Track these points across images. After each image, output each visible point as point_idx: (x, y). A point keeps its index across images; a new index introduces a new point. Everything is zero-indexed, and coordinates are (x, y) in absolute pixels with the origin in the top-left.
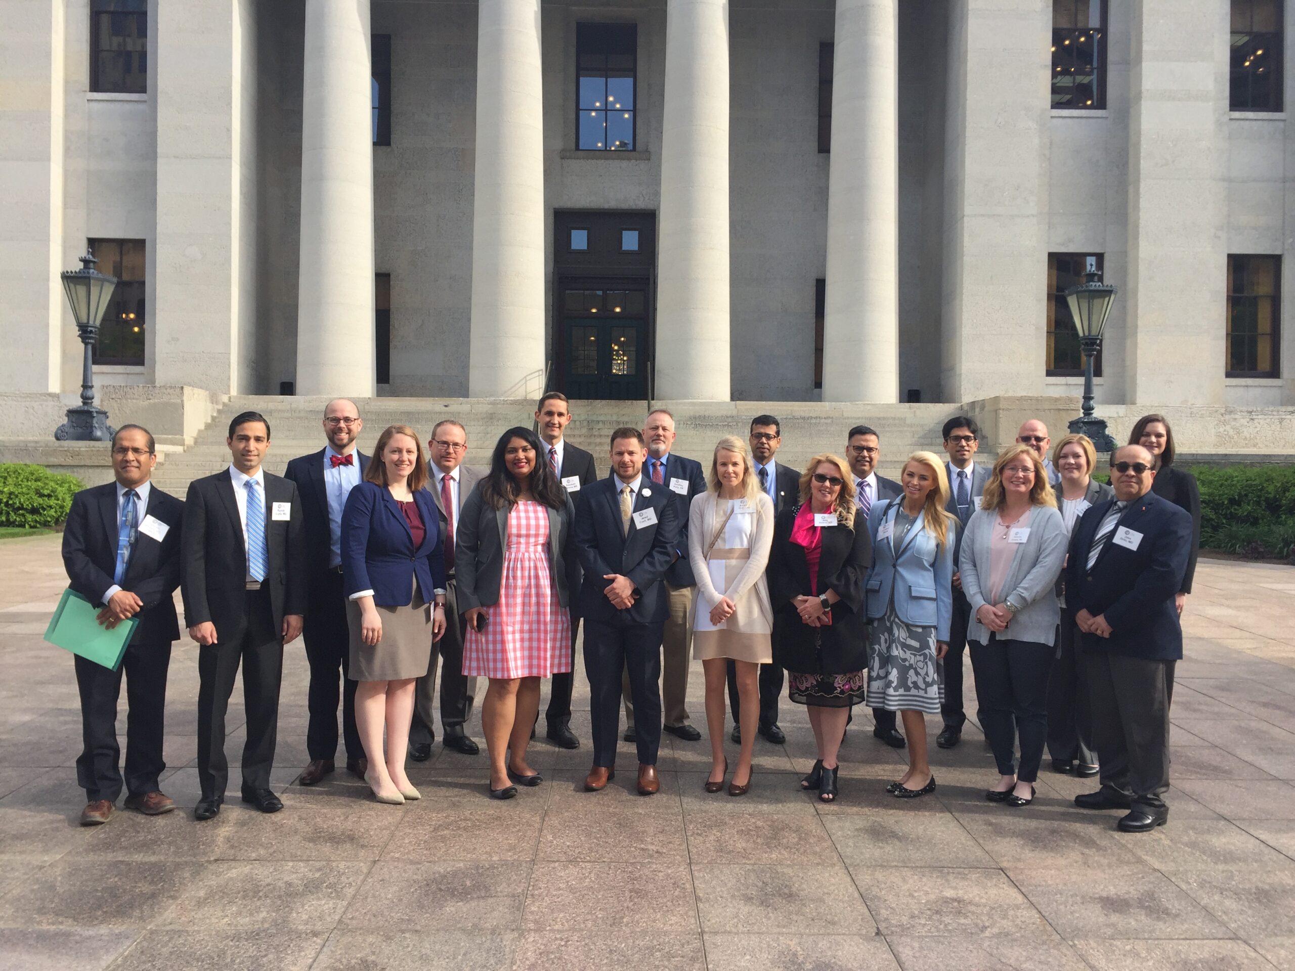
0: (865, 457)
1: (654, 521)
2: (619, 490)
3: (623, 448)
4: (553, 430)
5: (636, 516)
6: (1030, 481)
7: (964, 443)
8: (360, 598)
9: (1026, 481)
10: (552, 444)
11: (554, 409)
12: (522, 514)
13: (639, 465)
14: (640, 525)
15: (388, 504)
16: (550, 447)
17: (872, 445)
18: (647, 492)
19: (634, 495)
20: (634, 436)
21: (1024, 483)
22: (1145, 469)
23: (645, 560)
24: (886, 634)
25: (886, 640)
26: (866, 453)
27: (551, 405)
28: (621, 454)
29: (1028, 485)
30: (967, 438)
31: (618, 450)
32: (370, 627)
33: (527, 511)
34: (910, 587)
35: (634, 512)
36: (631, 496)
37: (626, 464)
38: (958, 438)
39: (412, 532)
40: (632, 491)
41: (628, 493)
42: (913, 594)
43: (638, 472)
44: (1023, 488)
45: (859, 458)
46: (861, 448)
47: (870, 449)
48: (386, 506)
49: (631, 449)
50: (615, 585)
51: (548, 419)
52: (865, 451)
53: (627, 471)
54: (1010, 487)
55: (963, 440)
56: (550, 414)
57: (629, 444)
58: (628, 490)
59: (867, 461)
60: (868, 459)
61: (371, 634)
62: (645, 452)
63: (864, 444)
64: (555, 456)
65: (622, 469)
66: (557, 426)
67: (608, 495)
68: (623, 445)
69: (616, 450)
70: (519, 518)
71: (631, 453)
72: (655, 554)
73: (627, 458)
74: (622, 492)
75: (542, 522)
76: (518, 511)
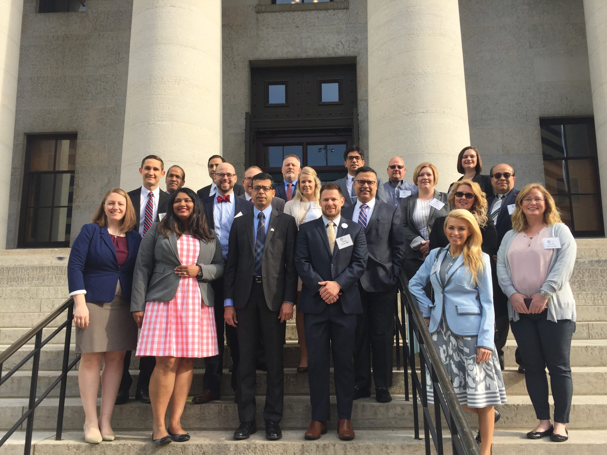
0: (366, 188)
1: (351, 243)
2: (326, 225)
3: (328, 196)
4: (150, 180)
5: (339, 241)
6: (542, 207)
9: (538, 207)
10: (150, 189)
11: (151, 165)
13: (339, 208)
14: (341, 246)
16: (149, 191)
17: (371, 179)
18: (345, 226)
19: (336, 228)
20: (336, 188)
21: (537, 209)
23: (347, 270)
26: (366, 185)
28: (327, 200)
29: (540, 210)
31: (325, 197)
32: (78, 315)
35: (337, 237)
36: (335, 228)
37: (331, 207)
40: (335, 225)
41: (332, 226)
43: (339, 213)
44: (537, 212)
45: (362, 189)
46: (363, 182)
47: (369, 182)
49: (334, 196)
50: (327, 287)
52: (366, 184)
53: (331, 212)
54: (528, 212)
57: (332, 194)
58: (332, 224)
59: (369, 191)
60: (368, 189)
61: (79, 321)
62: (342, 200)
63: (366, 178)
64: (153, 198)
65: (327, 211)
66: (153, 176)
67: (319, 228)
68: (328, 194)
69: (324, 197)
71: (334, 199)
72: (353, 265)
73: (331, 202)
74: (328, 226)
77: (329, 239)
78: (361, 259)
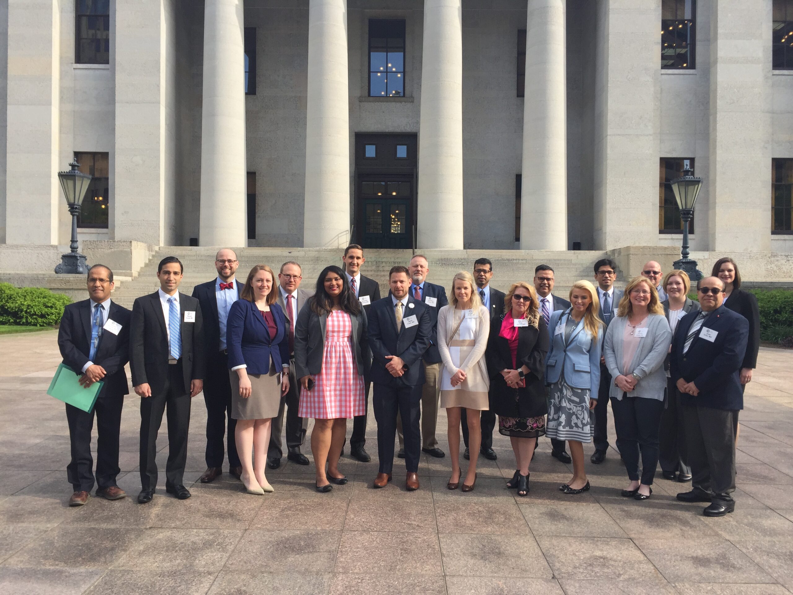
0: (545, 284)
1: (416, 323)
2: (395, 304)
3: (397, 279)
4: (354, 268)
5: (405, 320)
6: (647, 299)
7: (607, 275)
8: (238, 370)
9: (645, 299)
10: (353, 276)
11: (354, 255)
12: (335, 319)
13: (407, 289)
14: (407, 326)
15: (255, 313)
16: (352, 278)
17: (549, 276)
18: (412, 306)
19: (404, 307)
20: (404, 271)
21: (644, 300)
22: (719, 292)
23: (411, 347)
24: (559, 393)
25: (558, 397)
26: (546, 282)
27: (352, 252)
28: (396, 282)
29: (646, 301)
30: (609, 272)
31: (394, 280)
32: (244, 387)
33: (338, 317)
34: (574, 364)
35: (404, 317)
36: (402, 308)
37: (398, 289)
38: (604, 272)
39: (269, 330)
40: (402, 305)
41: (400, 306)
42: (576, 369)
43: (406, 294)
44: (643, 303)
45: (542, 285)
46: (543, 279)
47: (548, 279)
48: (253, 314)
49: (401, 279)
50: (392, 362)
51: (350, 261)
52: (545, 280)
53: (399, 293)
54: (635, 303)
55: (607, 273)
56: (352, 257)
57: (401, 276)
58: (400, 304)
59: (547, 287)
60: (547, 285)
61: (244, 391)
62: (410, 281)
63: (545, 276)
64: (355, 283)
65: (396, 292)
66: (356, 265)
67: (388, 307)
68: (397, 277)
69: (392, 280)
70: (333, 321)
71: (402, 282)
72: (417, 343)
73: (399, 284)
74: (396, 305)
75: (347, 323)
76: (332, 317)
77: (397, 319)
78: (424, 337)
